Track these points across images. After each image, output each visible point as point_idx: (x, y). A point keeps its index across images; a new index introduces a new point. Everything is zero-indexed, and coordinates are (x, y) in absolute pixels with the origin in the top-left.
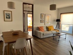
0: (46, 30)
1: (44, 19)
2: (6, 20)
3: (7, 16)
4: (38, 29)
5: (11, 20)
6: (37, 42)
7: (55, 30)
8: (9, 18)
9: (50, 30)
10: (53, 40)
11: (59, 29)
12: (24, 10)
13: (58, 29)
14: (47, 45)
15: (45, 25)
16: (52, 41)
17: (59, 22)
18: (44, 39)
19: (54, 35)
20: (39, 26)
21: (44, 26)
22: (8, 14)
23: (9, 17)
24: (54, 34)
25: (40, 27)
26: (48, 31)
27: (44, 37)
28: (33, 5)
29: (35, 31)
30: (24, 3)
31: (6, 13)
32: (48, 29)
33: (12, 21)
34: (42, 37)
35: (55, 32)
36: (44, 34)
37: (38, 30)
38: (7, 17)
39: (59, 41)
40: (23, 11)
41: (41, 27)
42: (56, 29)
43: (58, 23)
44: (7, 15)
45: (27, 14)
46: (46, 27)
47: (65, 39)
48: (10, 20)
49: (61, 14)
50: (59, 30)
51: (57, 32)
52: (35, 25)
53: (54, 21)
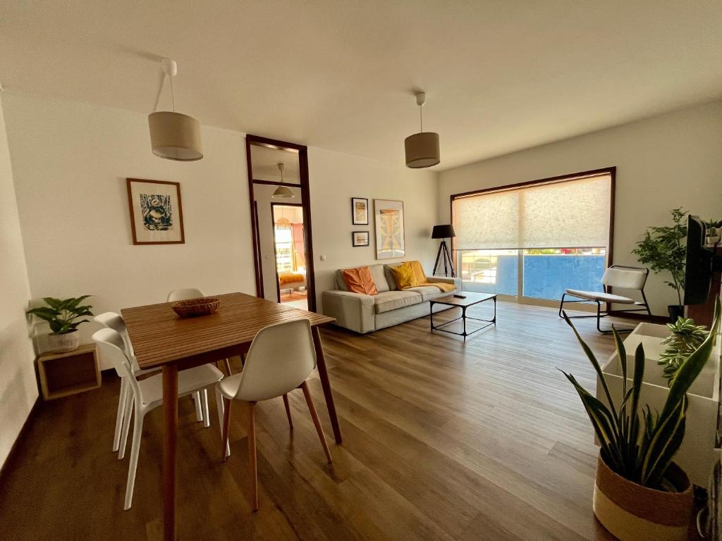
0: (387, 287)
1: (370, 228)
2: (143, 233)
3: (153, 213)
4: (345, 280)
5: (179, 239)
6: (348, 354)
7: (429, 281)
8: (166, 222)
9: (408, 285)
10: (432, 333)
11: (449, 278)
12: (255, 177)
13: (445, 278)
14: (405, 363)
15: (376, 258)
16: (428, 339)
17: (447, 240)
18: (384, 335)
19: (437, 307)
20: (345, 265)
21: (372, 262)
22: (155, 202)
23: (162, 219)
24: (432, 303)
25: (351, 271)
26: (398, 288)
27: (383, 322)
28: (303, 151)
29: (324, 295)
30: (252, 140)
31: (143, 197)
32: (395, 279)
33: (183, 242)
34: (369, 326)
35: (432, 291)
36: (381, 309)
37: (340, 289)
38: (148, 220)
39: (464, 334)
40: (251, 182)
41: (357, 271)
42: (436, 277)
43: (443, 244)
44: (151, 208)
45: (273, 204)
46: (382, 267)
47: (494, 321)
48: (173, 233)
49: (453, 198)
50: (451, 282)
51: (442, 291)
52: (321, 259)
53: (423, 234)
